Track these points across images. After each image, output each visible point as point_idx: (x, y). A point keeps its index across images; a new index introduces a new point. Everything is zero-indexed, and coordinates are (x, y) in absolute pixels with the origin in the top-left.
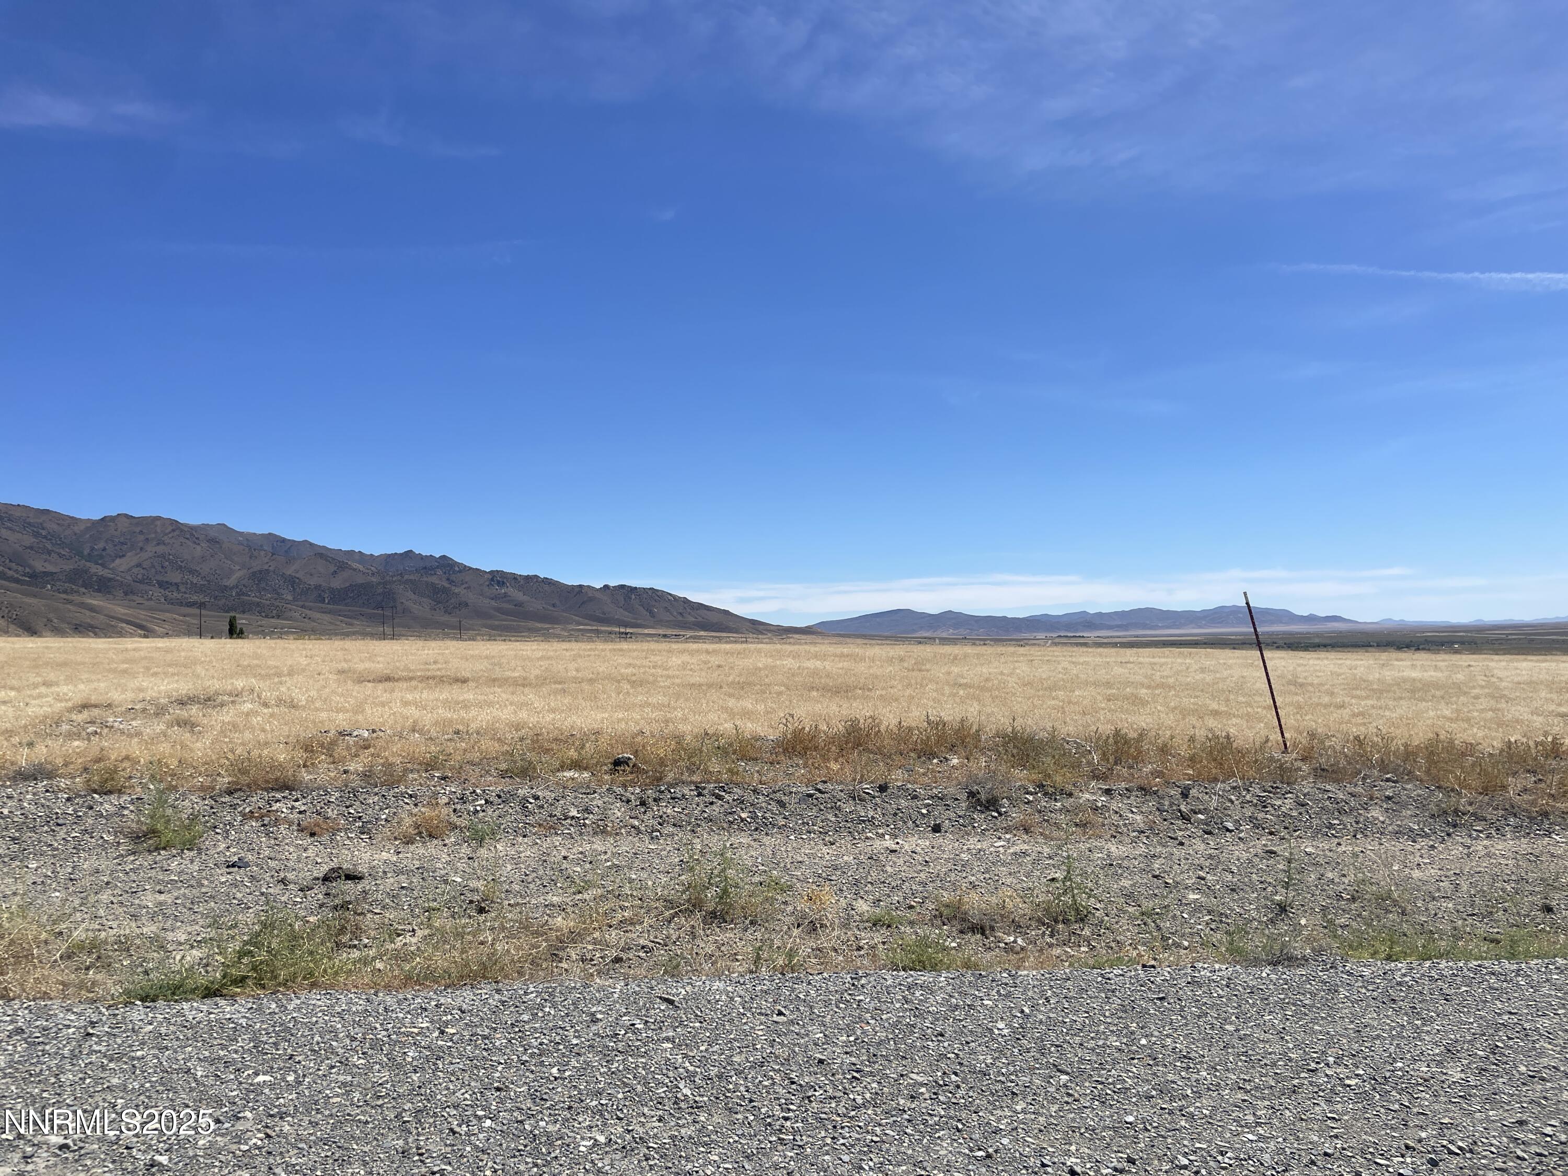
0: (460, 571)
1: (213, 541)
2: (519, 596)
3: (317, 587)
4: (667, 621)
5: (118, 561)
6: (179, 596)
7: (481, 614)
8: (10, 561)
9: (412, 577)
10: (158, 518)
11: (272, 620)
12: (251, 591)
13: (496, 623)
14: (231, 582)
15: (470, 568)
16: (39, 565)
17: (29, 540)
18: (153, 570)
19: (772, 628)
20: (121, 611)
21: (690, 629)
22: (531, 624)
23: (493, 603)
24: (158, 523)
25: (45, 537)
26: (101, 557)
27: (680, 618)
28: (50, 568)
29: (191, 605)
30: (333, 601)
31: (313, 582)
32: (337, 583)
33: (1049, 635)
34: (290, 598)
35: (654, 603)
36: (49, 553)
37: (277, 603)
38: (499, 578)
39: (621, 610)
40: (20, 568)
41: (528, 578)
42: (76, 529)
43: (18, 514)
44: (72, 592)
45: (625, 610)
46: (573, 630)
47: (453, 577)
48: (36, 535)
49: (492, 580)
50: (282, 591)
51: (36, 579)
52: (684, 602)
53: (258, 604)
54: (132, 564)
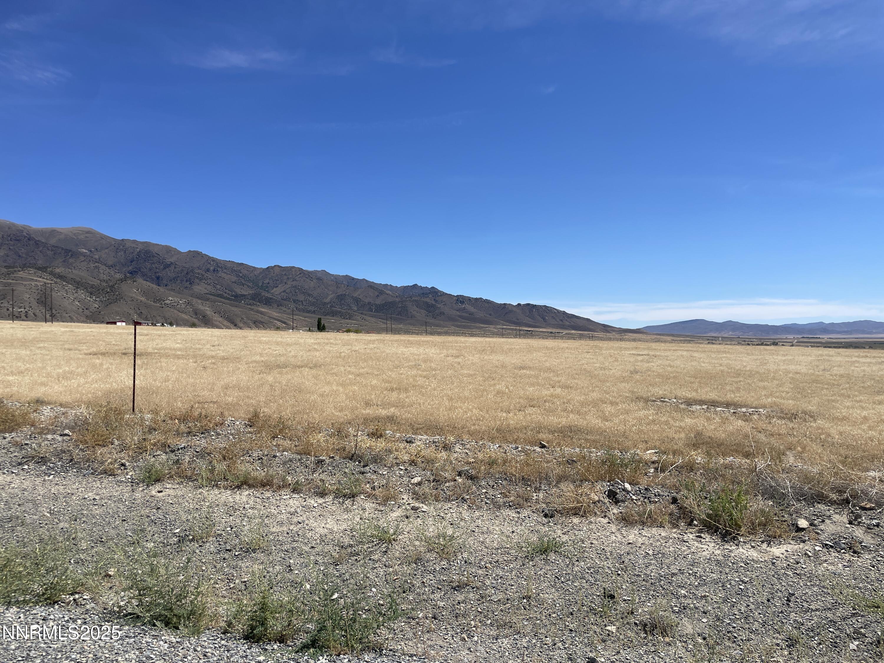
0: (441, 295)
1: (319, 279)
2: (471, 309)
3: (369, 303)
4: (553, 324)
5: (275, 289)
6: (303, 307)
7: (451, 319)
8: (226, 289)
9: (416, 299)
10: (293, 267)
11: (346, 320)
12: (337, 305)
13: (459, 324)
14: (327, 300)
15: (446, 294)
16: (240, 290)
17: (234, 279)
18: (291, 294)
19: (616, 329)
20: (275, 314)
21: (566, 329)
22: (478, 325)
23: (458, 313)
24: (293, 270)
25: (241, 277)
26: (267, 287)
27: (561, 323)
28: (244, 293)
29: (309, 312)
30: (376, 311)
31: (367, 301)
32: (379, 302)
33: (796, 336)
34: (356, 309)
35: (546, 314)
36: (243, 285)
37: (349, 312)
38: (461, 299)
39: (527, 318)
40: (230, 293)
41: (476, 299)
42: (256, 273)
43: (229, 266)
44: (254, 304)
45: (530, 317)
46: (500, 328)
47: (437, 299)
48: (238, 276)
49: (457, 300)
50: (352, 305)
51: (238, 297)
52: (563, 314)
53: (340, 312)
54: (282, 290)
